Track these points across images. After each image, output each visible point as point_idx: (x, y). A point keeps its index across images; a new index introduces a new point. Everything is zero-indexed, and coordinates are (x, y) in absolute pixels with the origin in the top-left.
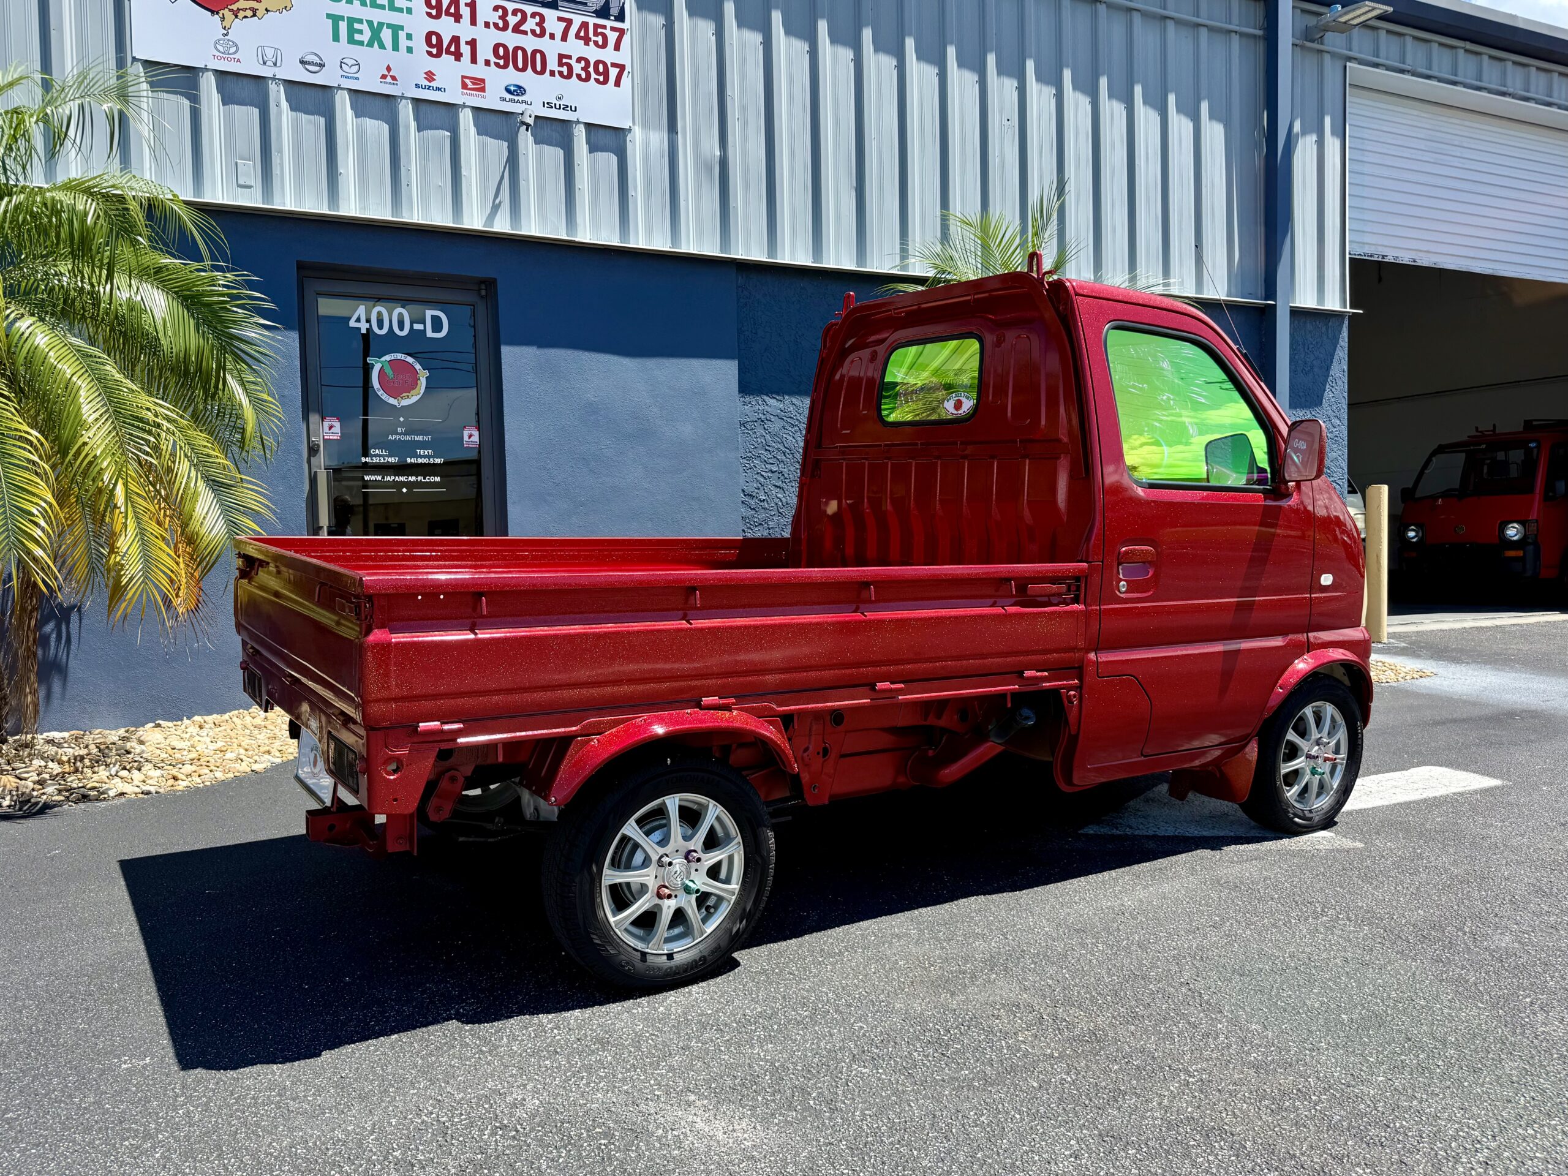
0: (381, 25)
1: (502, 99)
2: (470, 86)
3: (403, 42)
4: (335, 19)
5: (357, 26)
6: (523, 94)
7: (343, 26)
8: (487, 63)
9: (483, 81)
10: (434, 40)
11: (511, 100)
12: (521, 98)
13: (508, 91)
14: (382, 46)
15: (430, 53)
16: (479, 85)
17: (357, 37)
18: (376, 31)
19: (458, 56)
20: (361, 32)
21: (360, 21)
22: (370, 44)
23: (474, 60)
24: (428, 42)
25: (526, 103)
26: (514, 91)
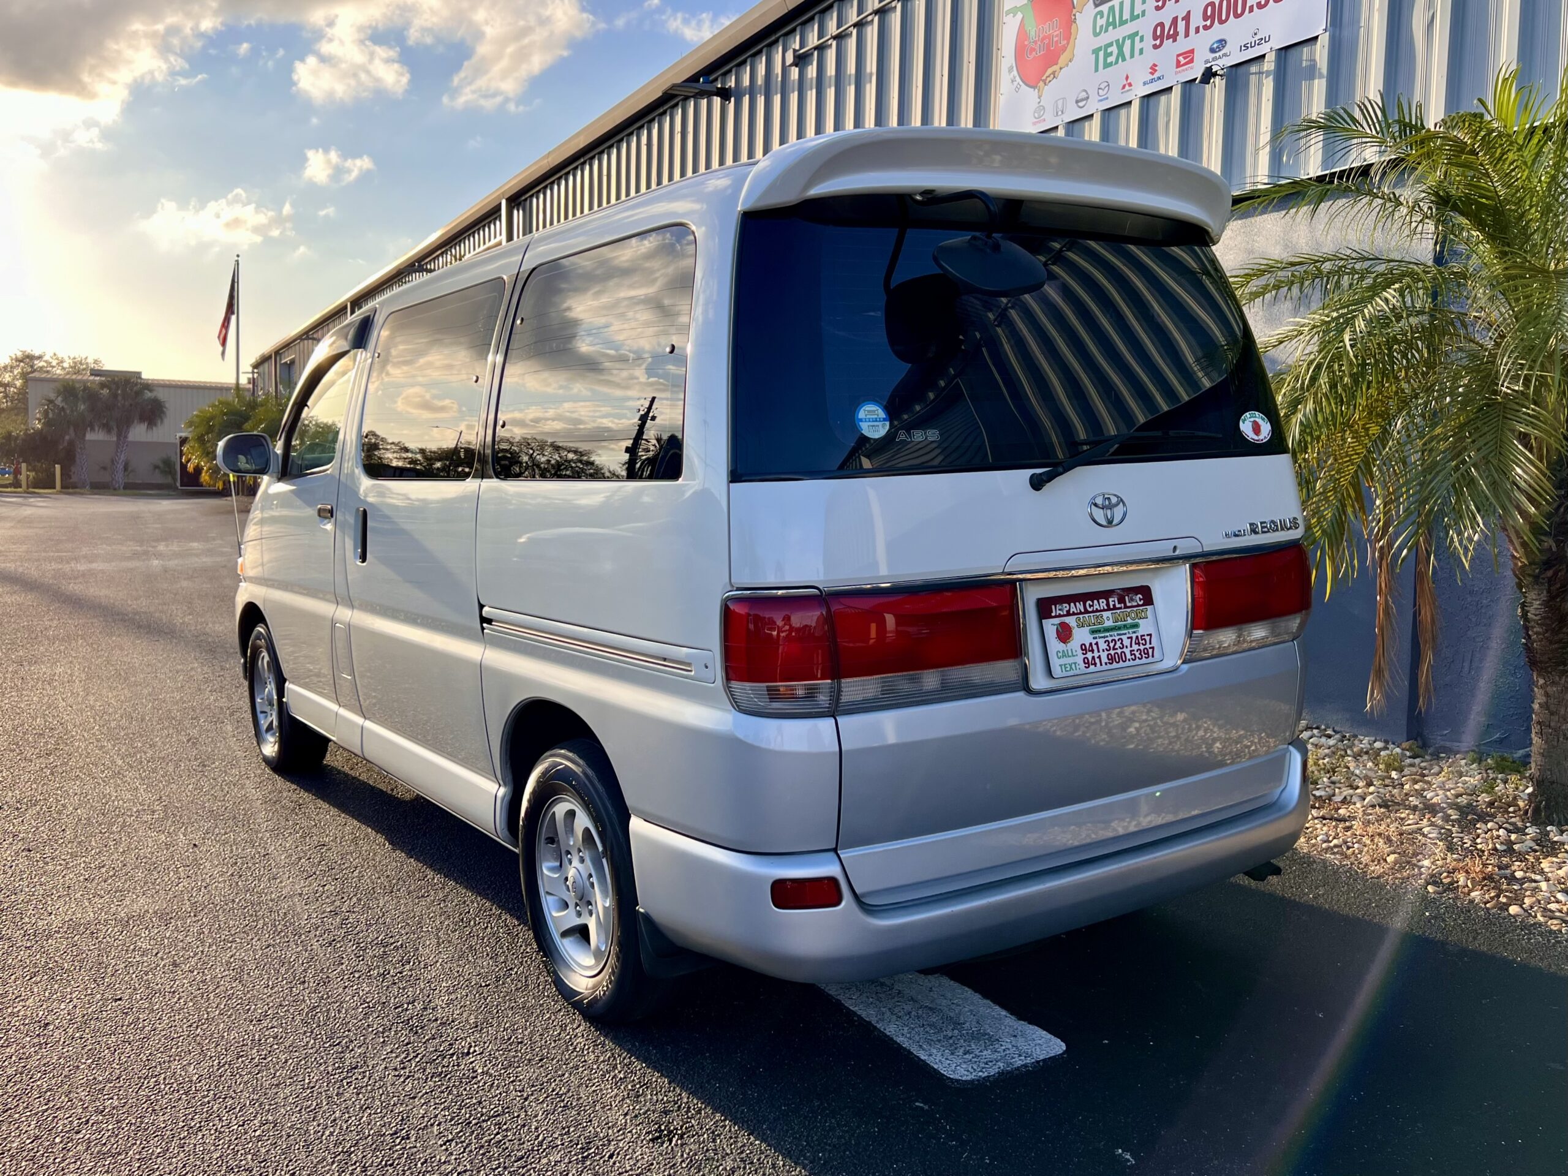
0: (1124, 39)
1: (1207, 62)
2: (1183, 61)
3: (1138, 46)
4: (1096, 52)
5: (1109, 50)
6: (1224, 47)
7: (1101, 54)
8: (1197, 30)
9: (1192, 51)
10: (1158, 33)
11: (1214, 59)
12: (1221, 53)
13: (1212, 50)
14: (1124, 60)
15: (1155, 47)
16: (1189, 56)
17: (1109, 60)
18: (1120, 47)
19: (1174, 37)
20: (1111, 54)
21: (1111, 44)
22: (1117, 62)
23: (1187, 35)
24: (1155, 38)
25: (1225, 55)
26: (1218, 47)
